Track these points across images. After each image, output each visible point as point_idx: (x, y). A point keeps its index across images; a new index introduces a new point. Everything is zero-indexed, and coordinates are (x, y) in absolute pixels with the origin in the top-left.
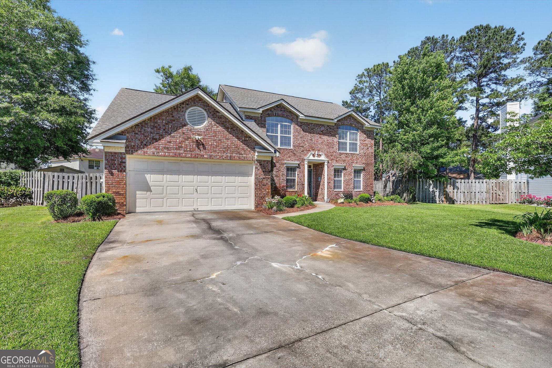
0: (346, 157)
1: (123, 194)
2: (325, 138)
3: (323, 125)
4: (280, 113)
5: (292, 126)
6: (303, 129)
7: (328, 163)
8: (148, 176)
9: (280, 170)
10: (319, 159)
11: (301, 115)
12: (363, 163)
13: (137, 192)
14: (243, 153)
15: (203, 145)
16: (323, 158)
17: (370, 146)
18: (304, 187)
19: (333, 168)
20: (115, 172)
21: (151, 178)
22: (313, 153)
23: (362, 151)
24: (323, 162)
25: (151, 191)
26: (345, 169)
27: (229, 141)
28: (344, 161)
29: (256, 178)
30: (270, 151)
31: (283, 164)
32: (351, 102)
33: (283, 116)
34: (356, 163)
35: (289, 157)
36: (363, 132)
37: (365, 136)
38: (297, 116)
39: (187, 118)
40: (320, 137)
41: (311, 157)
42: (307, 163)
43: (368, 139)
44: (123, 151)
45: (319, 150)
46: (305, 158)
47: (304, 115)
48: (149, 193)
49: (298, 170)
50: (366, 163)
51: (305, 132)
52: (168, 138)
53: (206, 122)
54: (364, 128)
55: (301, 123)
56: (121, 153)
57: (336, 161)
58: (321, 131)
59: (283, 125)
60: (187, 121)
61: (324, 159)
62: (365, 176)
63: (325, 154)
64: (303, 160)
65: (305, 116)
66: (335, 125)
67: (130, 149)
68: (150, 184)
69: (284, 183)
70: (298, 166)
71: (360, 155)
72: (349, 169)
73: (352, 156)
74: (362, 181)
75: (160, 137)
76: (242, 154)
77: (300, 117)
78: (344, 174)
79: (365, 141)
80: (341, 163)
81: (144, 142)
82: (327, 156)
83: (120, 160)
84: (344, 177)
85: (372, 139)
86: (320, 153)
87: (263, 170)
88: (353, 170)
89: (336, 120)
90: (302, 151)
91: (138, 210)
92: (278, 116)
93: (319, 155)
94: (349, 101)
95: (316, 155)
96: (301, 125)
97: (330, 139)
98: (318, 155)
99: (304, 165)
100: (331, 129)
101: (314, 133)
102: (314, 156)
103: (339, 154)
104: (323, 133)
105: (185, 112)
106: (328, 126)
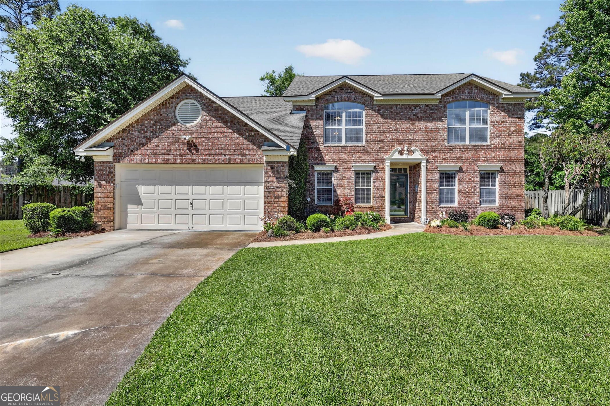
0: (463, 151)
1: (110, 208)
2: (422, 125)
3: (416, 106)
4: (344, 96)
5: (364, 112)
6: (382, 116)
7: (428, 162)
8: (139, 188)
9: (344, 177)
10: (410, 157)
11: (376, 95)
12: (500, 160)
13: (129, 206)
14: (247, 153)
15: (195, 146)
16: (418, 155)
17: (514, 131)
18: (384, 201)
19: (436, 171)
20: (103, 183)
21: (143, 190)
22: (400, 149)
23: (496, 141)
24: (419, 161)
25: (142, 205)
26: (461, 171)
27: (228, 139)
28: (459, 158)
29: (267, 189)
30: (281, 147)
31: (350, 168)
32: (536, 73)
33: (349, 100)
34: (485, 161)
35: (360, 157)
36: (498, 108)
37: (503, 114)
38: (372, 97)
39: (177, 116)
40: (413, 124)
41: (397, 156)
42: (389, 164)
43: (511, 119)
44: (110, 159)
45: (410, 144)
46: (385, 157)
47: (380, 94)
48: (140, 207)
49: (374, 175)
50: (504, 161)
51: (385, 119)
52: (155, 142)
53: (200, 118)
54: (501, 101)
55: (379, 106)
56: (109, 162)
57: (444, 159)
58: (414, 115)
59: (350, 112)
60: (178, 118)
61: (420, 157)
62: (503, 181)
63: (422, 150)
64: (382, 161)
65: (383, 95)
66: (440, 102)
67: (118, 158)
68: (142, 196)
69: (352, 196)
70: (373, 169)
71: (493, 148)
72: (470, 172)
73: (475, 149)
74: (497, 190)
75: (147, 141)
76: (245, 155)
77: (375, 98)
78: (460, 180)
79: (503, 122)
80: (454, 162)
81: (131, 149)
82: (425, 152)
83: (108, 170)
84: (459, 184)
85: (519, 118)
86: (413, 149)
87: (277, 176)
88: (477, 174)
89: (440, 95)
90: (380, 148)
91: (129, 226)
92: (341, 101)
93: (410, 152)
94: (532, 73)
95: (406, 152)
96: (378, 110)
97: (431, 126)
98: (408, 151)
99: (383, 168)
100: (432, 110)
101: (401, 120)
102: (401, 153)
103: (449, 148)
104: (418, 118)
105: (176, 108)
106: (427, 106)
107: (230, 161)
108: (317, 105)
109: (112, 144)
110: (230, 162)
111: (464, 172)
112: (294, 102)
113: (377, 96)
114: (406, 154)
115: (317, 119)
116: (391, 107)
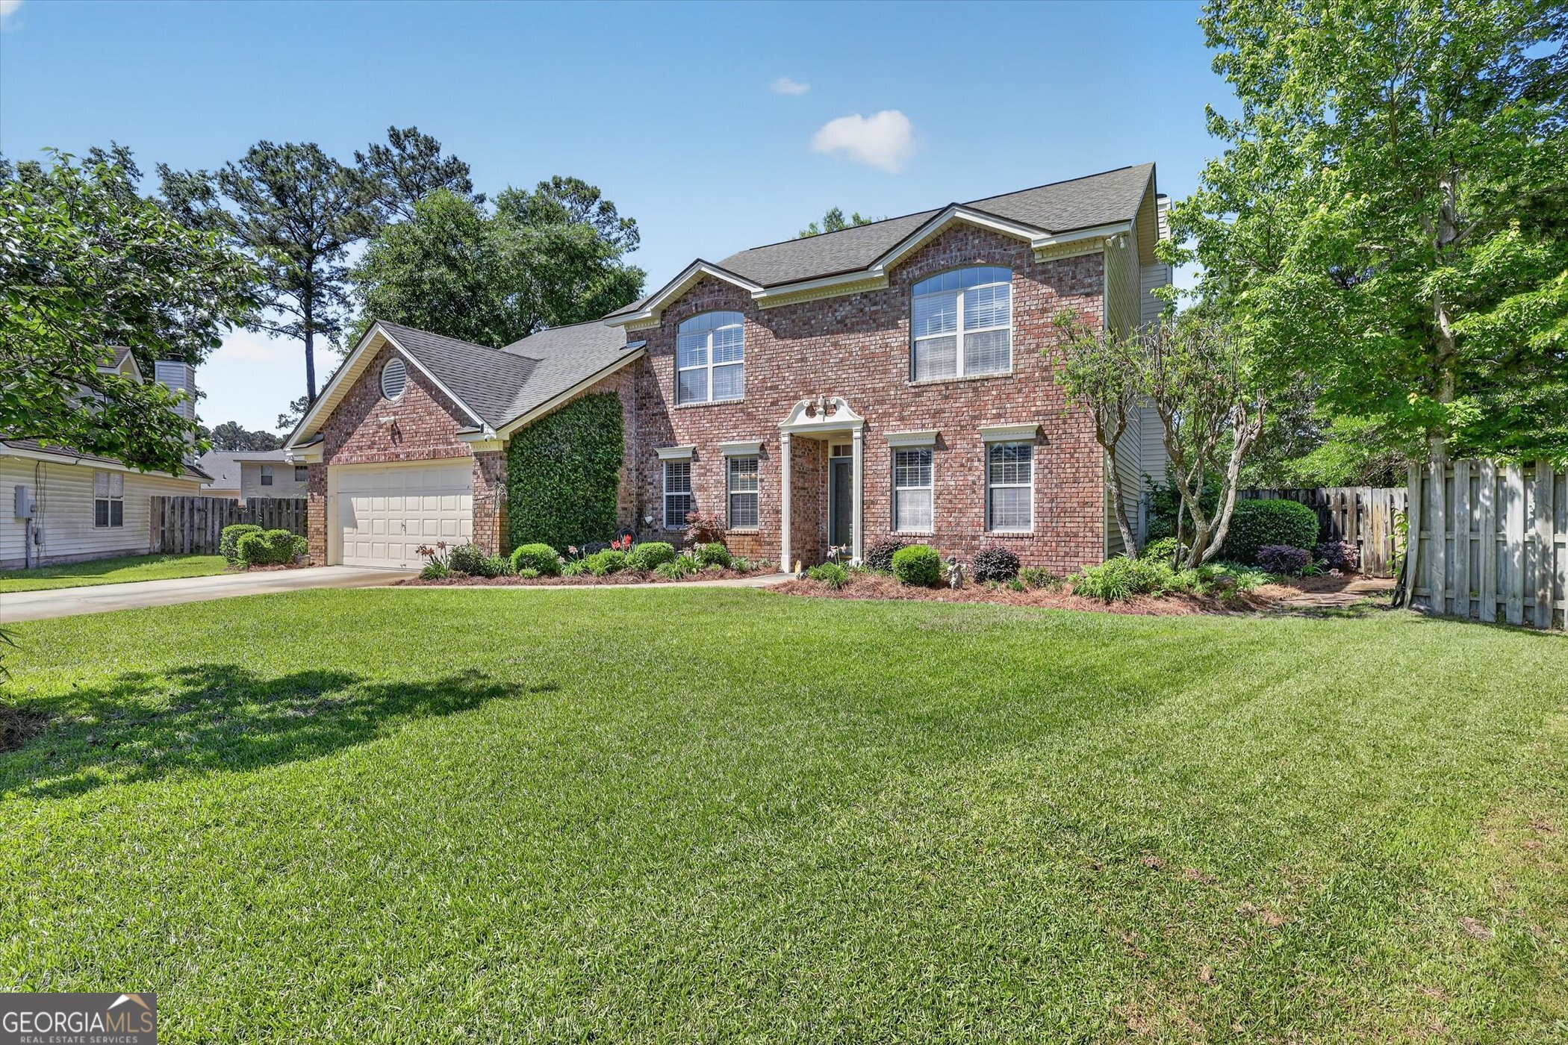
0: (947, 397)
1: (323, 533)
2: (853, 342)
3: (843, 300)
4: (707, 300)
5: (743, 329)
6: (775, 332)
7: (866, 429)
8: (353, 500)
9: (708, 470)
10: (829, 419)
11: (752, 289)
12: (1038, 413)
13: (344, 530)
14: (453, 440)
15: (399, 433)
16: (844, 415)
18: (780, 520)
19: (885, 449)
20: (316, 494)
21: (358, 505)
22: (807, 402)
23: (1028, 363)
24: (848, 428)
25: (357, 528)
26: (940, 443)
28: (937, 414)
29: (475, 500)
31: (719, 451)
33: (716, 307)
34: (999, 416)
35: (735, 427)
36: (1031, 276)
37: (1046, 290)
38: (747, 295)
39: (383, 385)
40: (835, 345)
41: (803, 419)
42: (788, 439)
44: (320, 459)
45: (830, 390)
46: (779, 425)
47: (759, 285)
48: (355, 531)
49: (761, 464)
50: (1050, 412)
51: (782, 338)
52: (361, 430)
54: (1038, 258)
55: (769, 311)
56: (320, 464)
57: (902, 419)
58: (838, 322)
59: (720, 332)
60: (384, 389)
61: (852, 419)
62: (1046, 467)
63: (852, 402)
64: (776, 434)
65: (766, 287)
66: (892, 283)
67: (328, 455)
68: (357, 514)
69: (720, 511)
70: (759, 452)
71: (1020, 381)
72: (962, 445)
73: (975, 390)
74: (1033, 491)
75: (353, 430)
77: (755, 296)
78: (939, 466)
79: (1044, 311)
80: (923, 426)
81: (338, 442)
82: (858, 406)
83: (319, 476)
84: (938, 479)
85: (1088, 295)
86: (835, 401)
88: (980, 450)
89: (880, 267)
90: (773, 404)
91: (346, 561)
92: (703, 312)
93: (828, 410)
95: (821, 409)
96: (769, 321)
97: (873, 341)
98: (825, 406)
99: (778, 448)
100: (875, 304)
101: (811, 336)
102: (811, 411)
103: (913, 390)
104: (845, 327)
105: (381, 373)
106: (865, 296)
107: (434, 456)
108: (663, 326)
109: (321, 437)
110: (434, 458)
111: (947, 449)
112: (627, 325)
113: (757, 292)
114: (820, 413)
115: (664, 353)
116: (792, 310)
